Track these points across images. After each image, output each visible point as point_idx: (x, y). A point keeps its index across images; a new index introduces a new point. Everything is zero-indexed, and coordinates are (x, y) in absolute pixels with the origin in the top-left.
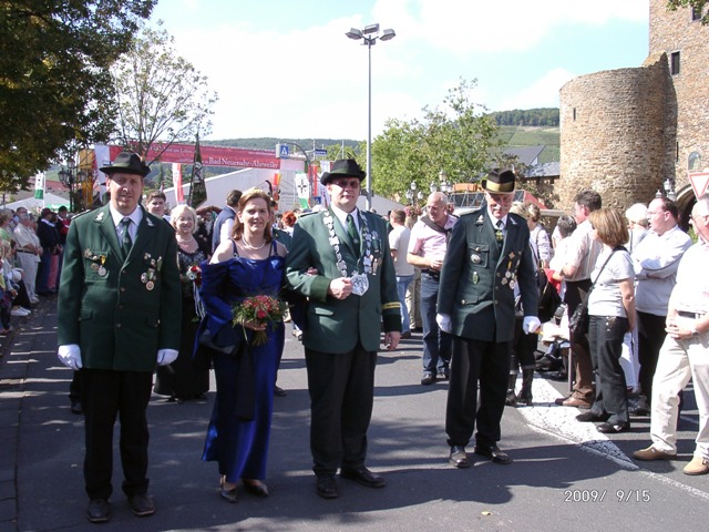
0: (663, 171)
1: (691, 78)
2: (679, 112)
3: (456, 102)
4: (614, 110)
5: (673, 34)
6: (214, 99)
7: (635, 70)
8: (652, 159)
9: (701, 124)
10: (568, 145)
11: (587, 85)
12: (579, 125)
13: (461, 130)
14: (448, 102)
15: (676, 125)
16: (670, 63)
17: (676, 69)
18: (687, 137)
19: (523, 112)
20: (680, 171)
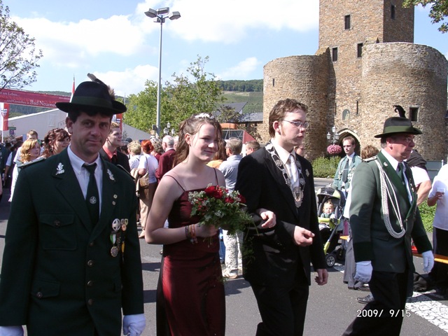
0: (327, 120)
1: (344, 64)
2: (337, 84)
3: (196, 72)
4: (299, 81)
5: (334, 37)
6: (39, 55)
7: (312, 57)
8: (321, 113)
9: (350, 92)
10: (269, 102)
11: (282, 64)
12: (276, 89)
13: (198, 90)
14: (190, 71)
15: (335, 93)
16: (331, 54)
17: (335, 58)
18: (341, 100)
19: (224, 82)
20: (337, 121)
